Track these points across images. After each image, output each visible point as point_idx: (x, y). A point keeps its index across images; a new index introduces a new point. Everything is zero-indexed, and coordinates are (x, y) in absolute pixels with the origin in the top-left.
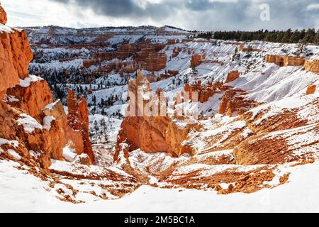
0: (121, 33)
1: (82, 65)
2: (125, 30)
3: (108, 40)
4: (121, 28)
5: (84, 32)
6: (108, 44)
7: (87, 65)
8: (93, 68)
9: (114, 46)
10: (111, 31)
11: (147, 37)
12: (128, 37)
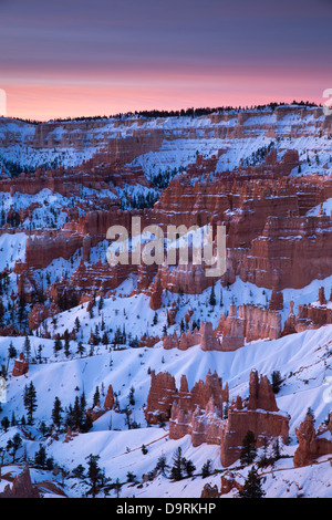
0: (192, 133)
1: (22, 256)
2: (206, 122)
3: (140, 161)
4: (190, 113)
5: (60, 131)
6: (138, 175)
7: (38, 256)
8: (59, 269)
9: (158, 181)
10: (153, 124)
11: (285, 144)
12: (215, 144)
